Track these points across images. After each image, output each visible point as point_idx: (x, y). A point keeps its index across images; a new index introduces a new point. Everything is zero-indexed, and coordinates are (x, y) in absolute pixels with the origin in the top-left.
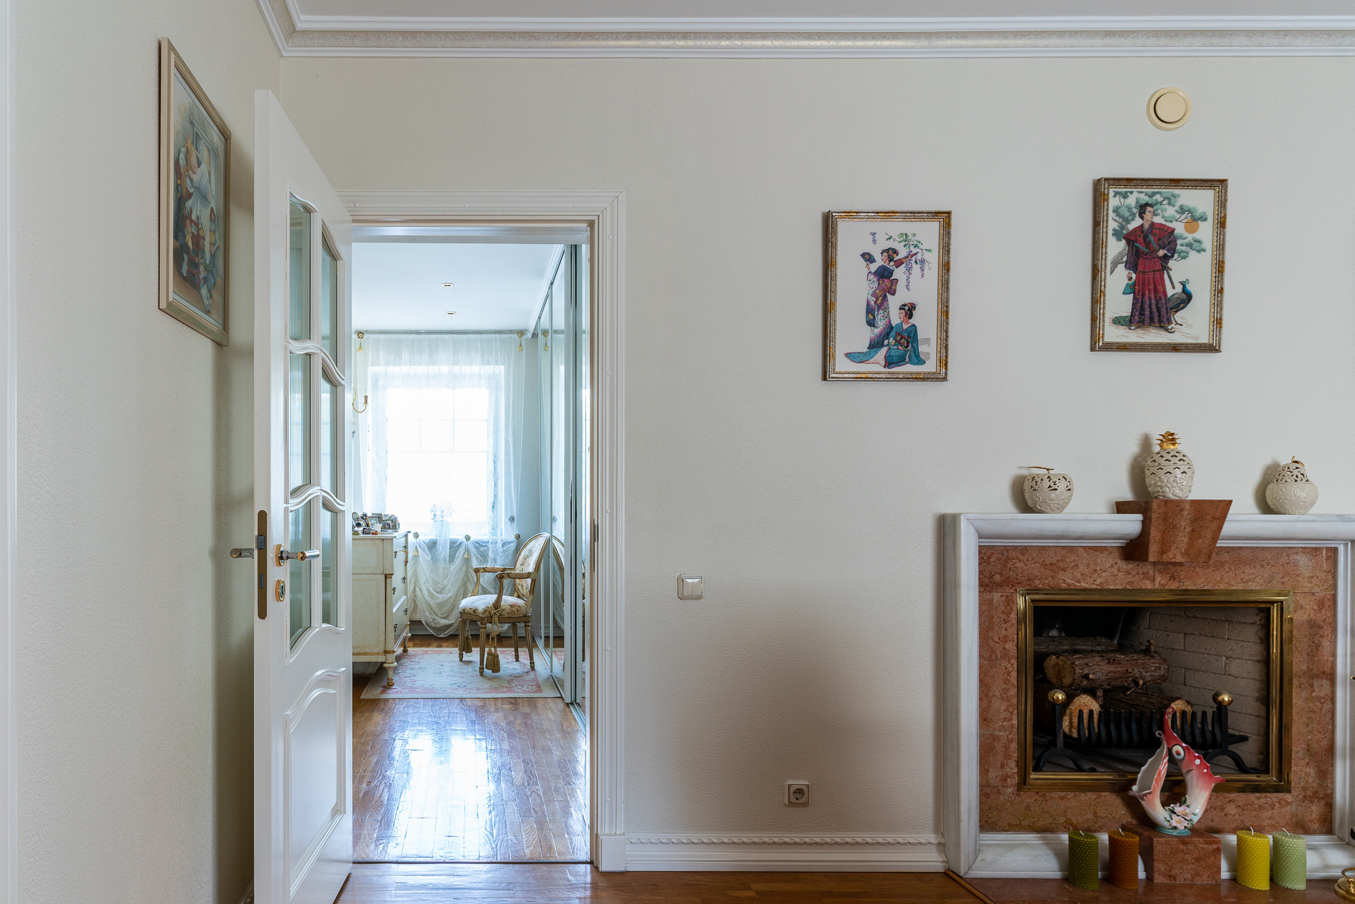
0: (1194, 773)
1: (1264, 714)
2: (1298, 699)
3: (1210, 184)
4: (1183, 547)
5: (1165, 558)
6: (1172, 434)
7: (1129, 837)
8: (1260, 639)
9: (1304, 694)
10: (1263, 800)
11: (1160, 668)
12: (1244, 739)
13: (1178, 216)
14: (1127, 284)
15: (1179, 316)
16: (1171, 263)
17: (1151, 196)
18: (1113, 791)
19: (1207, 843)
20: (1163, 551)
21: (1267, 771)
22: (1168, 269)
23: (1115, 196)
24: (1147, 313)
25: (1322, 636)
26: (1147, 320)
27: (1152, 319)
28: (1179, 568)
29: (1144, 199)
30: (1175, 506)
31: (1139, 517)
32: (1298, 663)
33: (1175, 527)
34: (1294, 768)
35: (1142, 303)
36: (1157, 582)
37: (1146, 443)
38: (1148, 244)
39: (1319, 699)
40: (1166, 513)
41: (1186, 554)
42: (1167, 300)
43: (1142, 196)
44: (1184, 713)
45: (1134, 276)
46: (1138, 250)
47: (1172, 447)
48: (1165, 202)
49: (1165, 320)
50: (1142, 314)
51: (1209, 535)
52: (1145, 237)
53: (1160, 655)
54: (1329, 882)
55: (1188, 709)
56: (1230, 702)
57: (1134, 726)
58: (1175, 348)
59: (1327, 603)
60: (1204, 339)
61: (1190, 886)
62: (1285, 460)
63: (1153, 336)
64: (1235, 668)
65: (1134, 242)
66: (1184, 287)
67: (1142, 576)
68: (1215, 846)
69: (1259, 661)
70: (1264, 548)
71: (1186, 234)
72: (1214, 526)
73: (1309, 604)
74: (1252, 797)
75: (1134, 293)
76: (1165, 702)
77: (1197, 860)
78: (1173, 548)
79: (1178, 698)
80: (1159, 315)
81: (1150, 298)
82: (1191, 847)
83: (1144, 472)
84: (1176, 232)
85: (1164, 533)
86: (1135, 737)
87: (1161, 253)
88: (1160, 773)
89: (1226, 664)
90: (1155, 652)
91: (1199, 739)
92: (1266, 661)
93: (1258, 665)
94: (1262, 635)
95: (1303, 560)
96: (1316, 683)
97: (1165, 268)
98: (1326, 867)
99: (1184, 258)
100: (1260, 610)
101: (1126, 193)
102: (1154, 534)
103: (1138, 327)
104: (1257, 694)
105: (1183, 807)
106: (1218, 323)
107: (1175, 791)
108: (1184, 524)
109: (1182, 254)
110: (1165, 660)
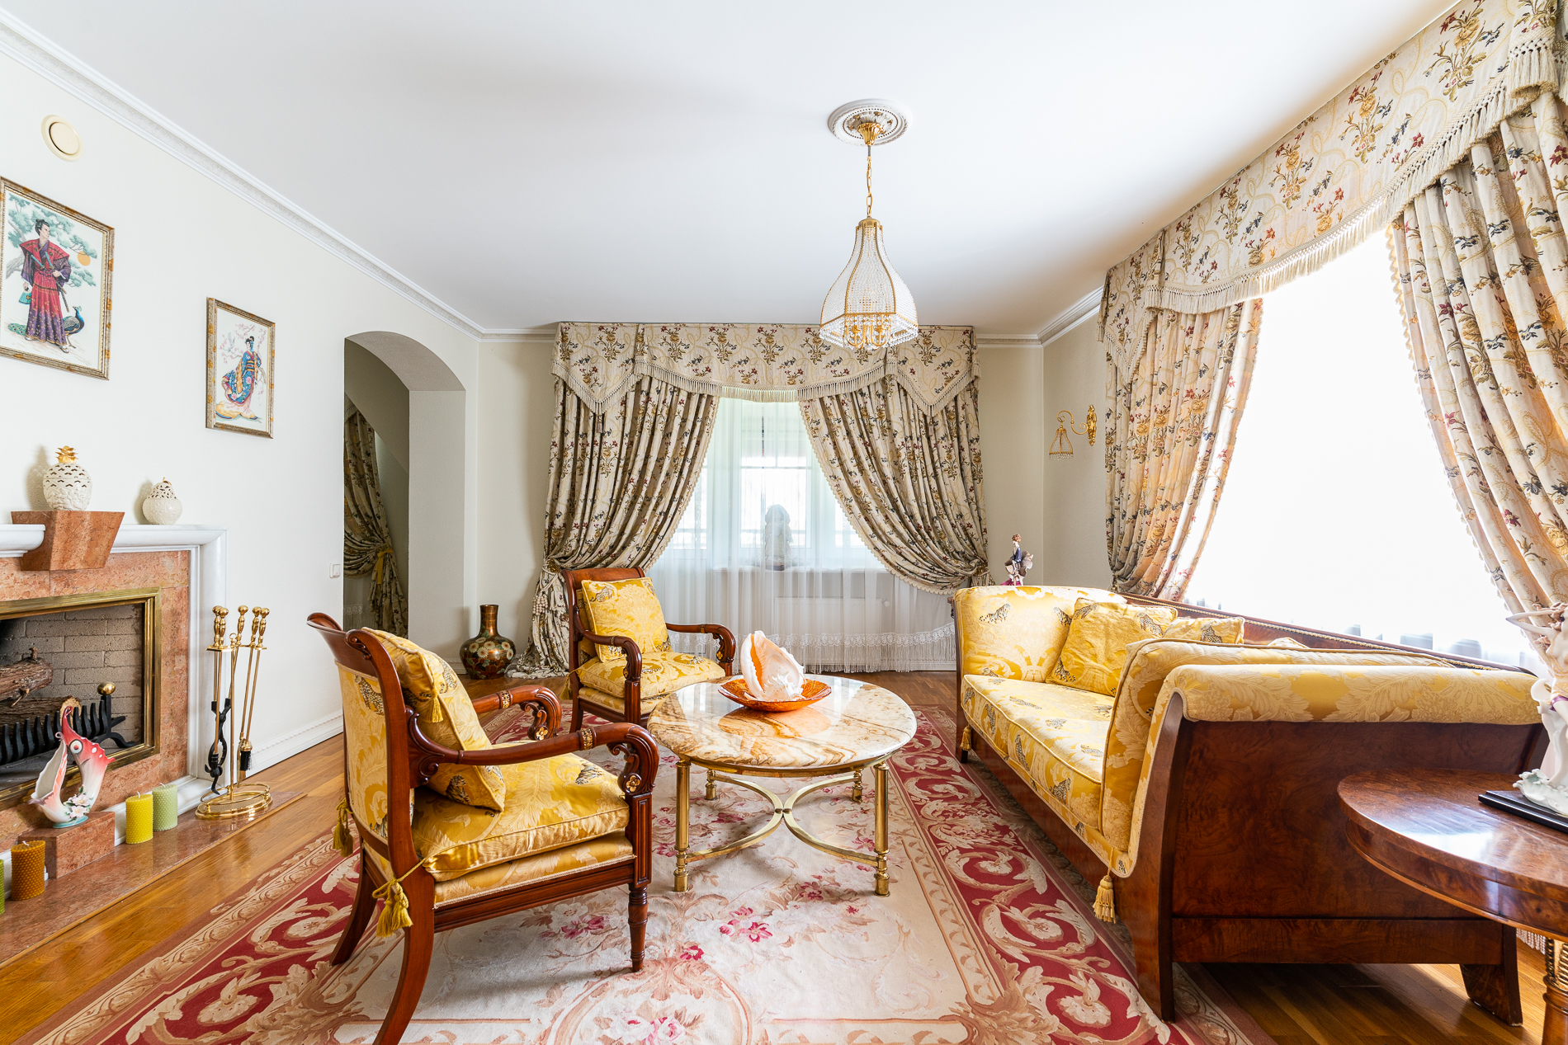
0: (90, 762)
1: (140, 694)
2: (165, 677)
3: (99, 226)
4: (82, 556)
5: (66, 567)
6: (71, 449)
7: (35, 845)
8: (136, 630)
9: (169, 669)
10: (140, 766)
11: (44, 673)
12: (122, 719)
13: (72, 244)
14: (24, 294)
15: (72, 338)
16: (66, 286)
17: (48, 215)
18: (8, 807)
19: (103, 820)
20: (64, 560)
21: (142, 741)
22: (63, 292)
23: (11, 199)
24: (43, 327)
25: (180, 621)
26: (43, 335)
27: (47, 335)
28: (73, 575)
29: (42, 216)
30: (75, 517)
31: (42, 527)
32: (164, 646)
33: (76, 536)
34: (162, 732)
35: (38, 316)
36: (53, 590)
37: (42, 455)
38: (44, 261)
39: (177, 671)
40: (69, 524)
41: (85, 562)
42: (62, 321)
43: (39, 211)
44: (76, 709)
45: (30, 288)
46: (34, 264)
47: (72, 461)
48: (61, 226)
49: (60, 338)
50: (38, 327)
51: (105, 544)
52: (42, 253)
53: (43, 661)
54: (190, 812)
55: (76, 704)
56: (113, 690)
57: (29, 735)
58: (70, 368)
59: (184, 594)
60: (94, 365)
61: (90, 866)
62: (156, 480)
63: (47, 350)
64: (113, 660)
65: (31, 254)
66: (77, 312)
67: (38, 585)
68: (110, 820)
69: (134, 650)
70: (141, 554)
71: (79, 264)
72: (109, 535)
73: (172, 596)
74: (131, 766)
75: (31, 304)
76: (56, 704)
77: (95, 839)
78: (73, 556)
79: (69, 697)
80: (55, 333)
81: (45, 313)
82: (89, 830)
83: (42, 484)
84: (70, 258)
85: (66, 542)
86: (31, 745)
87: (57, 274)
88: (60, 773)
89: (105, 657)
90: (39, 659)
91: (89, 730)
92: (141, 649)
93: (134, 653)
94: (137, 627)
95: (167, 561)
96: (177, 659)
97: (59, 289)
98: (188, 801)
99: (77, 285)
100: (136, 606)
101: (23, 201)
102: (57, 544)
103: (35, 340)
104: (132, 678)
105: (81, 796)
106: (106, 353)
107: (71, 785)
108: (84, 533)
109: (76, 282)
110: (49, 665)
